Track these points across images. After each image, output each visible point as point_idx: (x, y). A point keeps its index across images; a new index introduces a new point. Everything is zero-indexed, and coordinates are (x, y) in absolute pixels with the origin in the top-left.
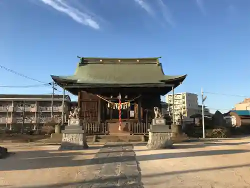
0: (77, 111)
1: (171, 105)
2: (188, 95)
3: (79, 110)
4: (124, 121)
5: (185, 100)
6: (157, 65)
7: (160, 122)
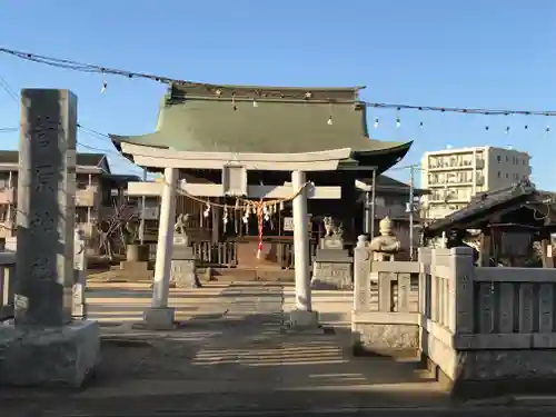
0: (183, 221)
1: (419, 193)
2: (498, 156)
3: (186, 218)
4: (268, 240)
5: (485, 173)
6: (354, 106)
7: (333, 244)
